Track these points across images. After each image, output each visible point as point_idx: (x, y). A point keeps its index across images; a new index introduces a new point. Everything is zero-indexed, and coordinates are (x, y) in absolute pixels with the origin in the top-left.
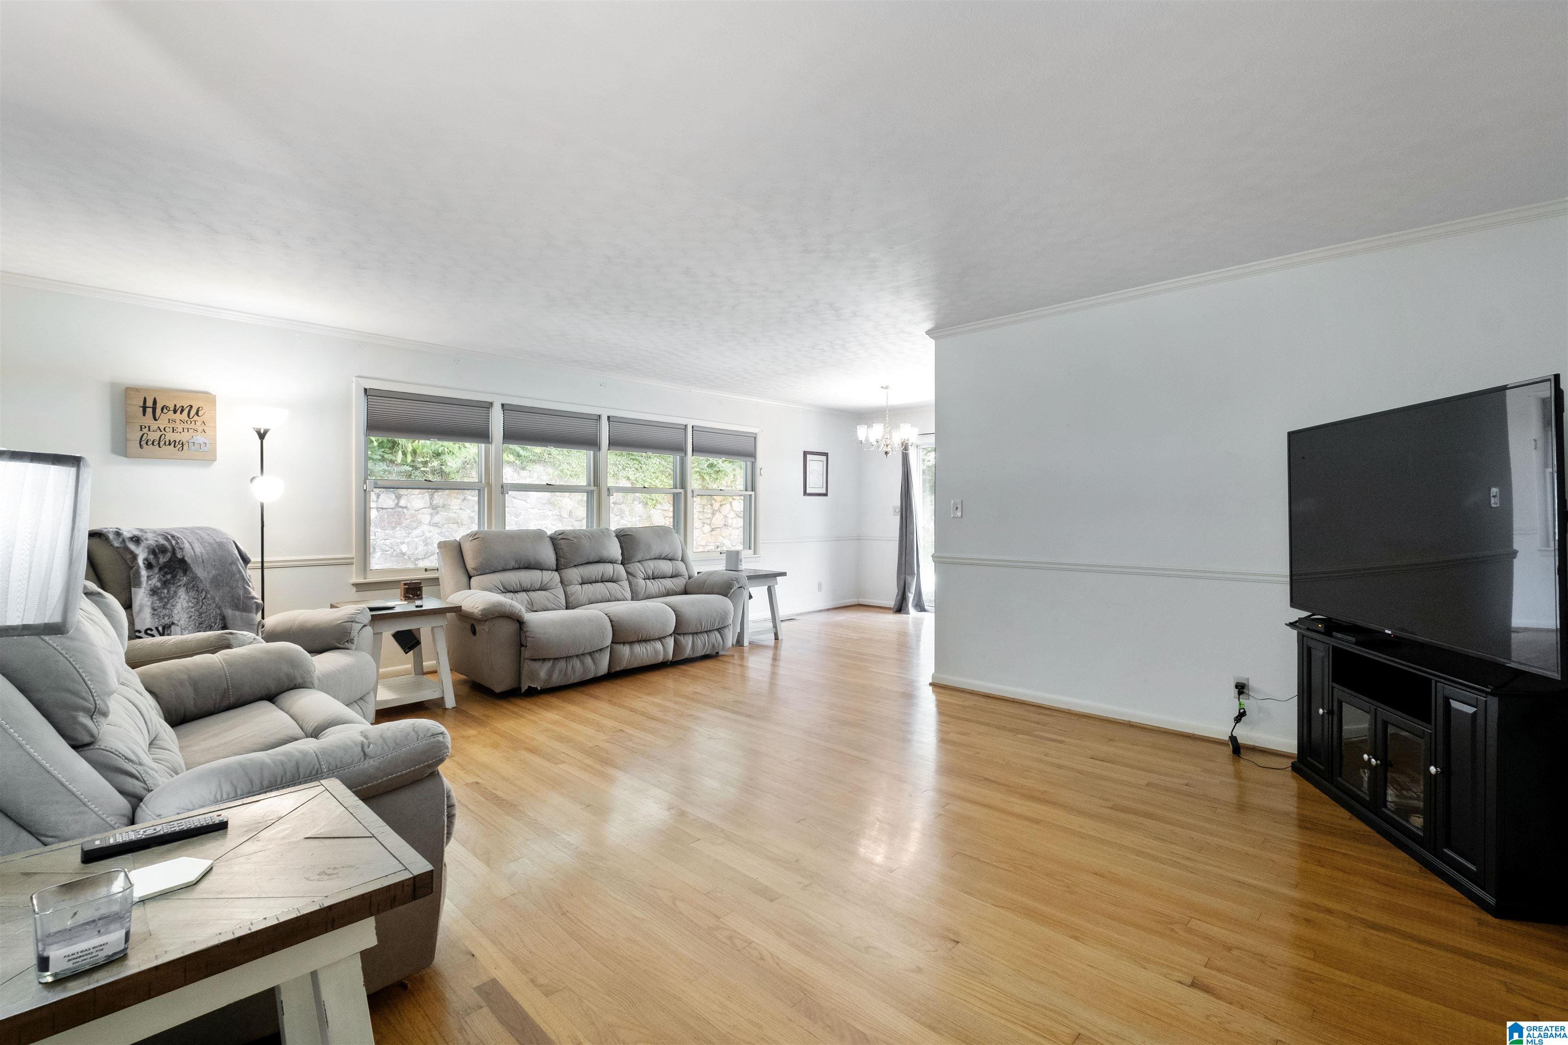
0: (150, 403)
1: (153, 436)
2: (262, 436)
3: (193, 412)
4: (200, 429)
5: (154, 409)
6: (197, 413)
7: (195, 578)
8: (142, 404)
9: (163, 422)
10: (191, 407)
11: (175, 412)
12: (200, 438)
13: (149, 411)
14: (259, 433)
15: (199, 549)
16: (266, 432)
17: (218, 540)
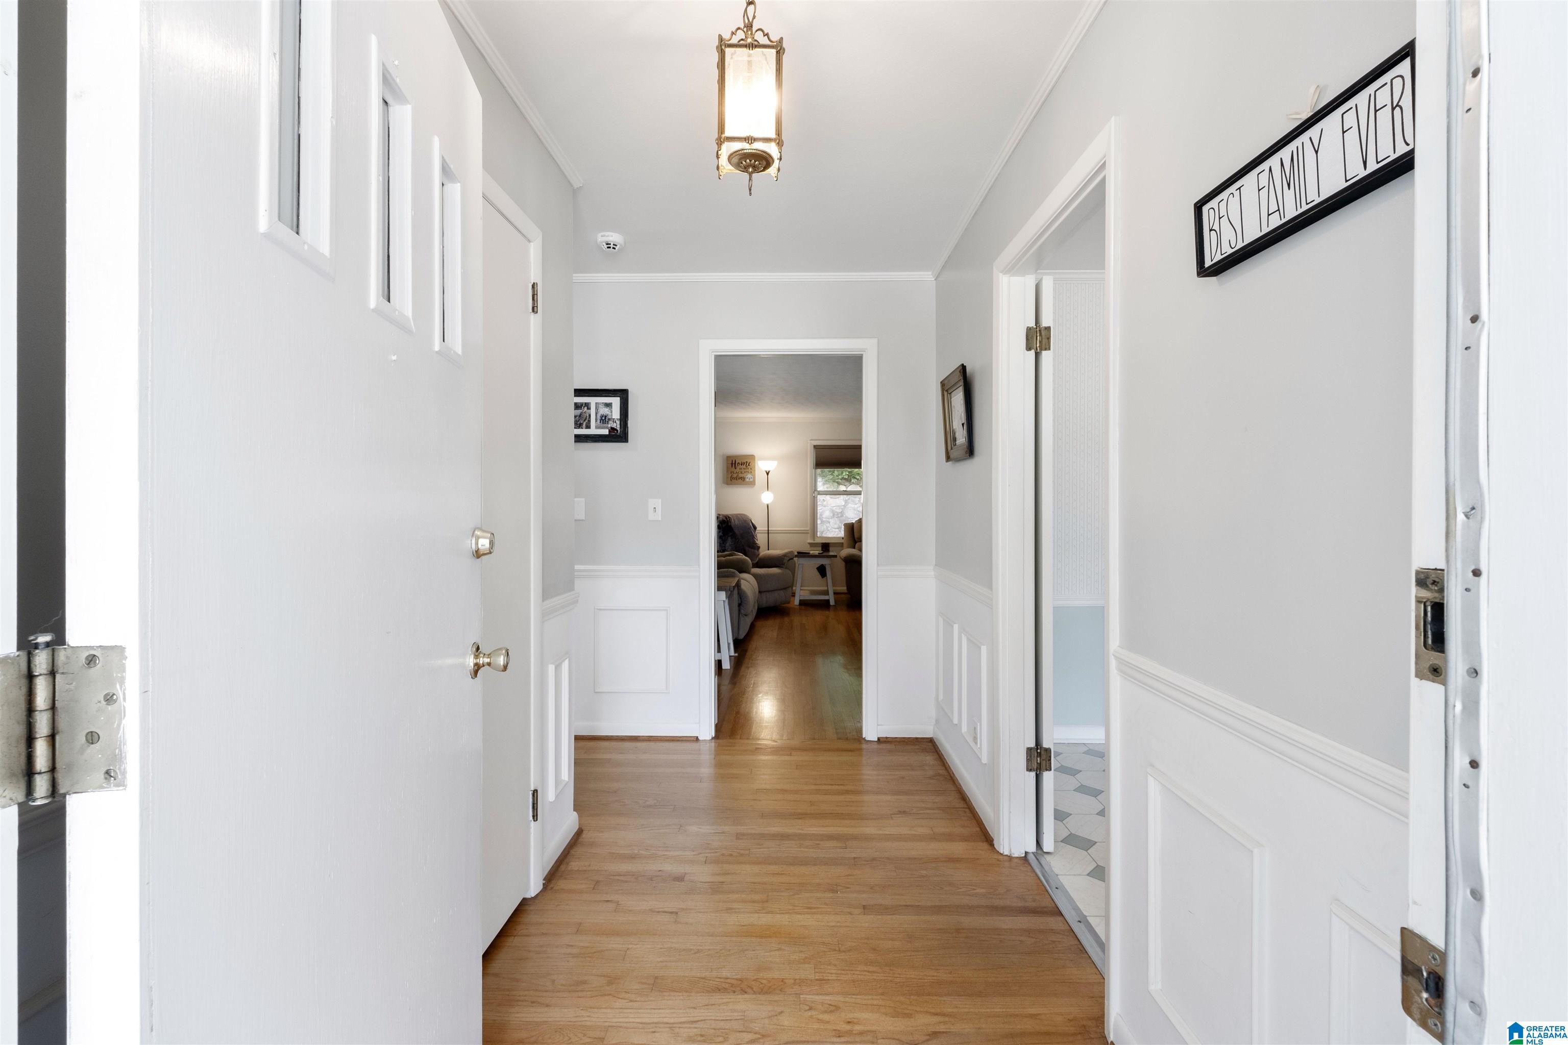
0: (734, 462)
1: (735, 476)
2: (768, 474)
3: (748, 464)
4: (750, 471)
5: (735, 464)
6: (749, 465)
7: (734, 533)
8: (731, 462)
9: (738, 470)
10: (747, 462)
11: (742, 465)
12: (749, 476)
13: (734, 465)
14: (767, 472)
15: (737, 522)
16: (769, 472)
17: (745, 519)
